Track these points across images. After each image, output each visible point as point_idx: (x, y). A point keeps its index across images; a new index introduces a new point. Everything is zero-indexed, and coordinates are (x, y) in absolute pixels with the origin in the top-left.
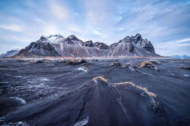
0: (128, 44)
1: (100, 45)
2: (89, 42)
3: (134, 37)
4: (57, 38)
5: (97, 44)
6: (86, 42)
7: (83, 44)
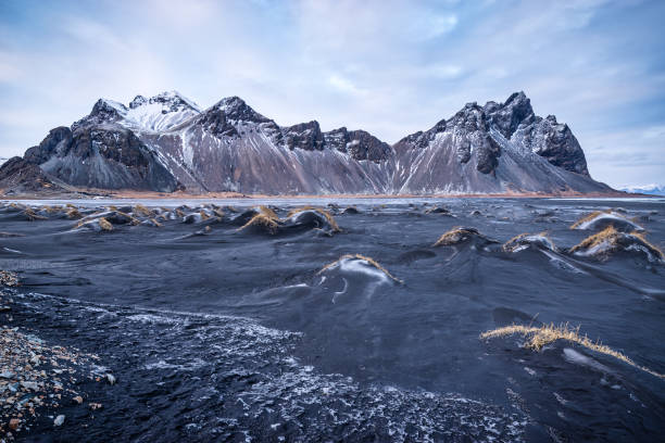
0: (474, 136)
1: (355, 142)
2: (304, 126)
3: (502, 107)
4: (166, 108)
5: (340, 135)
6: (291, 129)
7: (280, 137)
